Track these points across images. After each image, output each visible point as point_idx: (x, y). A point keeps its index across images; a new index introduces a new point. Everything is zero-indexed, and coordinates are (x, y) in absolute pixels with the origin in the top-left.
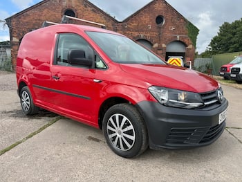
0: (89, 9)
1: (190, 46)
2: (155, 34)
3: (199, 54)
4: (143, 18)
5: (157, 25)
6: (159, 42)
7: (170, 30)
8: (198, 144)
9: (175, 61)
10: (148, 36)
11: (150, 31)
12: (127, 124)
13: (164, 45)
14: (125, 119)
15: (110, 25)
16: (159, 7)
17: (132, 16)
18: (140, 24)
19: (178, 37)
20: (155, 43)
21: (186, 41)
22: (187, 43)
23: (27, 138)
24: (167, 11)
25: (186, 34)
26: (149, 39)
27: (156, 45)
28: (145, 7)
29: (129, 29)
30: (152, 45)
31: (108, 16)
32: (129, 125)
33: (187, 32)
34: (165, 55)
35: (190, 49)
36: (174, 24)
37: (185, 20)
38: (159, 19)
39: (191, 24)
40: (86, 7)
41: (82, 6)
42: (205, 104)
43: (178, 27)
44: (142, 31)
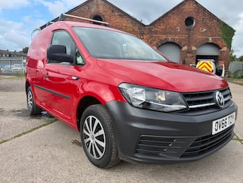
0: (116, 14)
1: (225, 49)
2: (184, 37)
3: (237, 57)
4: (171, 21)
5: (186, 27)
6: (189, 45)
7: (200, 31)
8: (178, 159)
9: (205, 64)
10: (177, 38)
11: (178, 33)
12: (98, 128)
13: (194, 48)
14: (97, 121)
15: (136, 29)
16: (189, 8)
17: (159, 19)
18: (168, 27)
19: (210, 39)
20: (184, 46)
21: (219, 43)
22: (220, 46)
23: (15, 137)
24: (198, 13)
25: (219, 36)
26: (177, 42)
27: (185, 48)
28: (174, 9)
29: (156, 32)
30: (181, 48)
31: (135, 20)
32: (100, 129)
33: (221, 33)
34: (195, 58)
35: (224, 51)
36: (205, 25)
37: (218, 20)
38: (189, 21)
39: (225, 24)
40: (113, 12)
41: (110, 12)
42: (190, 107)
43: (209, 28)
44: (170, 33)
